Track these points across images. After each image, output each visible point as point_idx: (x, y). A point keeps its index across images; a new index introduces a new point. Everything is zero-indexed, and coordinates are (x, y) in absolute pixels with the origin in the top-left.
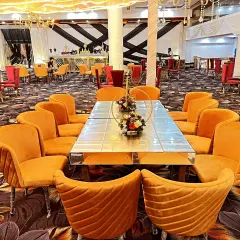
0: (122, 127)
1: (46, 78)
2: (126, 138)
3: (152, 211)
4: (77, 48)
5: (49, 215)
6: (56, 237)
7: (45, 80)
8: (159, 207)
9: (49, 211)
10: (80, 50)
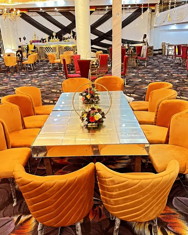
0: (83, 119)
1: (16, 67)
2: (86, 130)
3: (106, 200)
4: (46, 36)
5: (15, 204)
6: (21, 224)
7: (15, 69)
8: (111, 197)
9: (15, 200)
10: (49, 38)
